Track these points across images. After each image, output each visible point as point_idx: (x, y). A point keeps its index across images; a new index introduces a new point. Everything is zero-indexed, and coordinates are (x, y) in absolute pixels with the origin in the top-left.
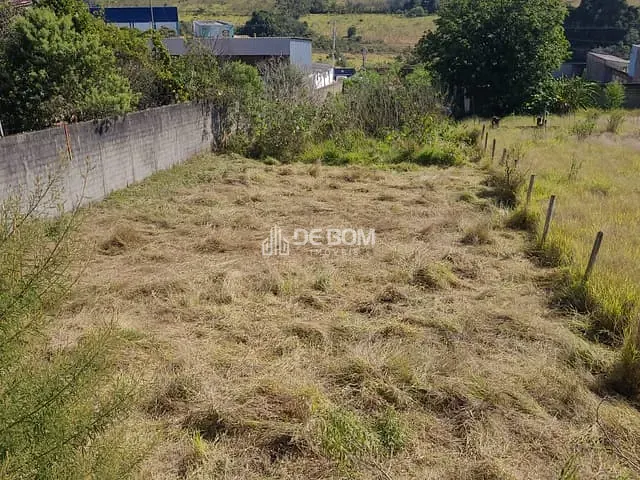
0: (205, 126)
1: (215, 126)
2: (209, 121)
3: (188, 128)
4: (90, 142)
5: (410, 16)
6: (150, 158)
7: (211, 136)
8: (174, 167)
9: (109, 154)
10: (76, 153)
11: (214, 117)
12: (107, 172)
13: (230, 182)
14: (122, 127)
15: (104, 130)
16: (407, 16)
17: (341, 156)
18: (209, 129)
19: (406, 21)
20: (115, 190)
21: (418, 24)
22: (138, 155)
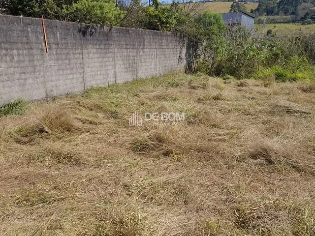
0: (180, 53)
1: (188, 55)
2: (184, 51)
3: (167, 52)
4: (70, 40)
5: (303, 24)
6: (132, 67)
7: (185, 62)
8: (153, 78)
9: (91, 55)
10: (54, 46)
11: (188, 49)
12: (88, 70)
13: (194, 88)
14: (107, 36)
15: (88, 34)
16: (302, 24)
17: (289, 75)
18: (183, 56)
19: (301, 26)
20: (95, 86)
21: (308, 28)
22: (121, 62)
